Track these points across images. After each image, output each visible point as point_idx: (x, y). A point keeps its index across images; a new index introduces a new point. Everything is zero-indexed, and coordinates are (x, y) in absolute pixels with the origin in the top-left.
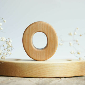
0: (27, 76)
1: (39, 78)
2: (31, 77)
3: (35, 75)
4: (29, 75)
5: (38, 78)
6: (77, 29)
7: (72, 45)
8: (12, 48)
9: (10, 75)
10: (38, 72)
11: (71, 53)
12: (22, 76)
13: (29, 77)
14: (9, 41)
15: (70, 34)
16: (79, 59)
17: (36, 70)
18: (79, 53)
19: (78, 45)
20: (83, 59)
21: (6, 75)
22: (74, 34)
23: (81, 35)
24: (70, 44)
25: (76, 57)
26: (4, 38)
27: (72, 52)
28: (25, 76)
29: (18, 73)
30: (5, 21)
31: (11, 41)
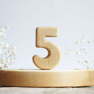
0: (32, 86)
1: (45, 88)
2: (37, 86)
3: (40, 84)
4: (34, 84)
5: (43, 88)
6: (85, 36)
7: (79, 53)
8: (15, 57)
9: (13, 85)
10: (44, 81)
11: (78, 61)
12: (26, 86)
13: (34, 86)
14: (13, 48)
15: (77, 43)
16: (87, 69)
17: (42, 79)
18: (87, 61)
19: (86, 53)
20: (92, 68)
21: (9, 85)
22: (82, 42)
23: (89, 42)
24: (77, 52)
25: (84, 66)
26: (7, 44)
27: (80, 61)
28: (30, 85)
29: (22, 83)
30: (8, 27)
31: (15, 48)
